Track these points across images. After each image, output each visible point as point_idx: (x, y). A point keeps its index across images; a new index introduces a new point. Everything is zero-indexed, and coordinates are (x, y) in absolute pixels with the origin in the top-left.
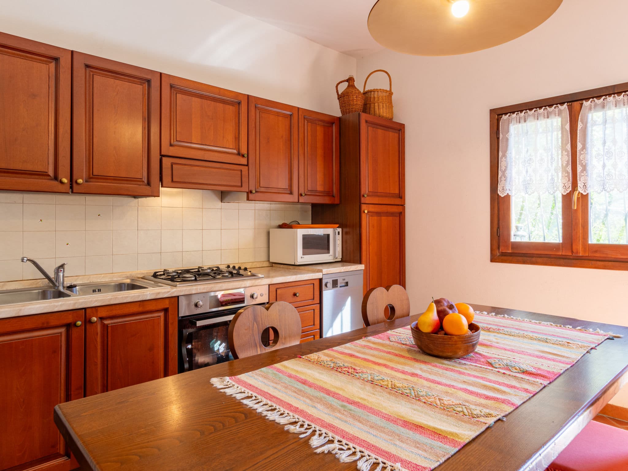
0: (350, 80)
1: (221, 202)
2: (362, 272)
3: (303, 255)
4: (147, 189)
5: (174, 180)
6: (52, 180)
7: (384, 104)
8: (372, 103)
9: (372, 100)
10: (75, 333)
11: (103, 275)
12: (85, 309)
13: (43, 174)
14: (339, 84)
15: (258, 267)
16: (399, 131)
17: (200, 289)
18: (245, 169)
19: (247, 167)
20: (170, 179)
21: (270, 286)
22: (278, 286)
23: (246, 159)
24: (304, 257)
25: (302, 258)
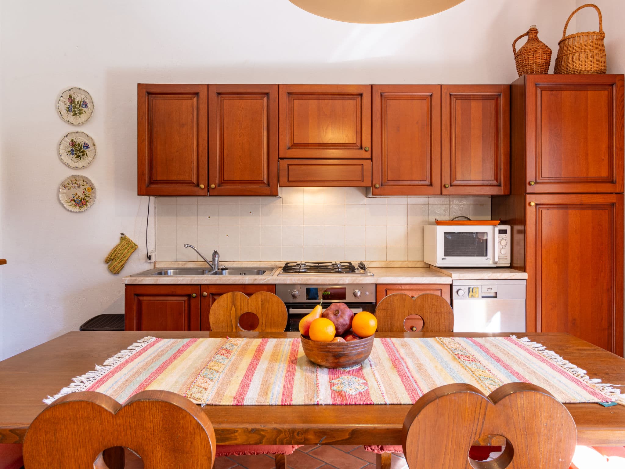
0: (532, 33)
1: (366, 197)
2: (524, 282)
3: (445, 256)
4: (266, 189)
5: (290, 180)
6: (195, 186)
7: (583, 53)
8: (564, 55)
9: (570, 49)
10: (193, 302)
11: (252, 262)
12: (200, 285)
13: (190, 183)
14: (518, 40)
15: (410, 266)
16: (612, 85)
17: (294, 280)
18: (367, 163)
19: (370, 161)
20: (286, 179)
21: (378, 285)
22: (389, 287)
23: (369, 152)
24: (446, 259)
25: (443, 259)
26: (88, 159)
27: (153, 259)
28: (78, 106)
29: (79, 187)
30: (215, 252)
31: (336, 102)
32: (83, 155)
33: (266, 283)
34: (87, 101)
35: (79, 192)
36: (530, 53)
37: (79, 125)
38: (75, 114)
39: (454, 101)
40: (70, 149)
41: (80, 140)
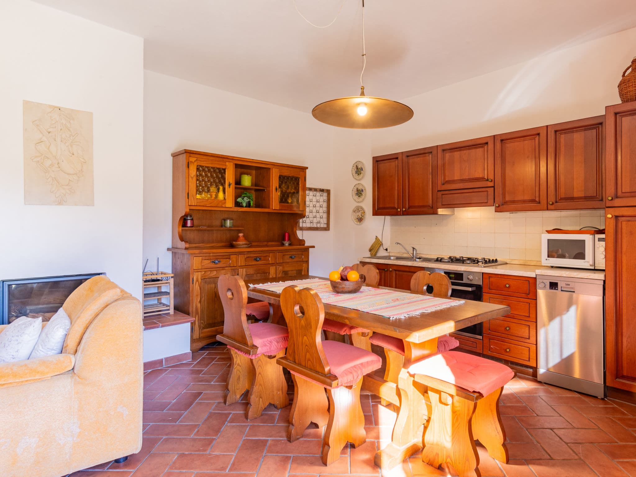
2: (601, 282)
3: (548, 257)
4: (431, 210)
5: (443, 204)
6: (396, 210)
12: (388, 264)
13: (394, 208)
18: (491, 190)
19: (493, 188)
20: (440, 204)
21: (483, 274)
22: (490, 276)
23: (493, 182)
24: (549, 260)
25: (546, 259)
26: (363, 197)
27: (389, 251)
28: (359, 170)
29: (359, 211)
30: (414, 248)
31: (471, 151)
32: (361, 195)
33: (418, 266)
34: (363, 167)
35: (359, 214)
36: (624, 84)
37: (360, 180)
38: (358, 175)
39: (558, 135)
40: (356, 193)
41: (360, 188)
